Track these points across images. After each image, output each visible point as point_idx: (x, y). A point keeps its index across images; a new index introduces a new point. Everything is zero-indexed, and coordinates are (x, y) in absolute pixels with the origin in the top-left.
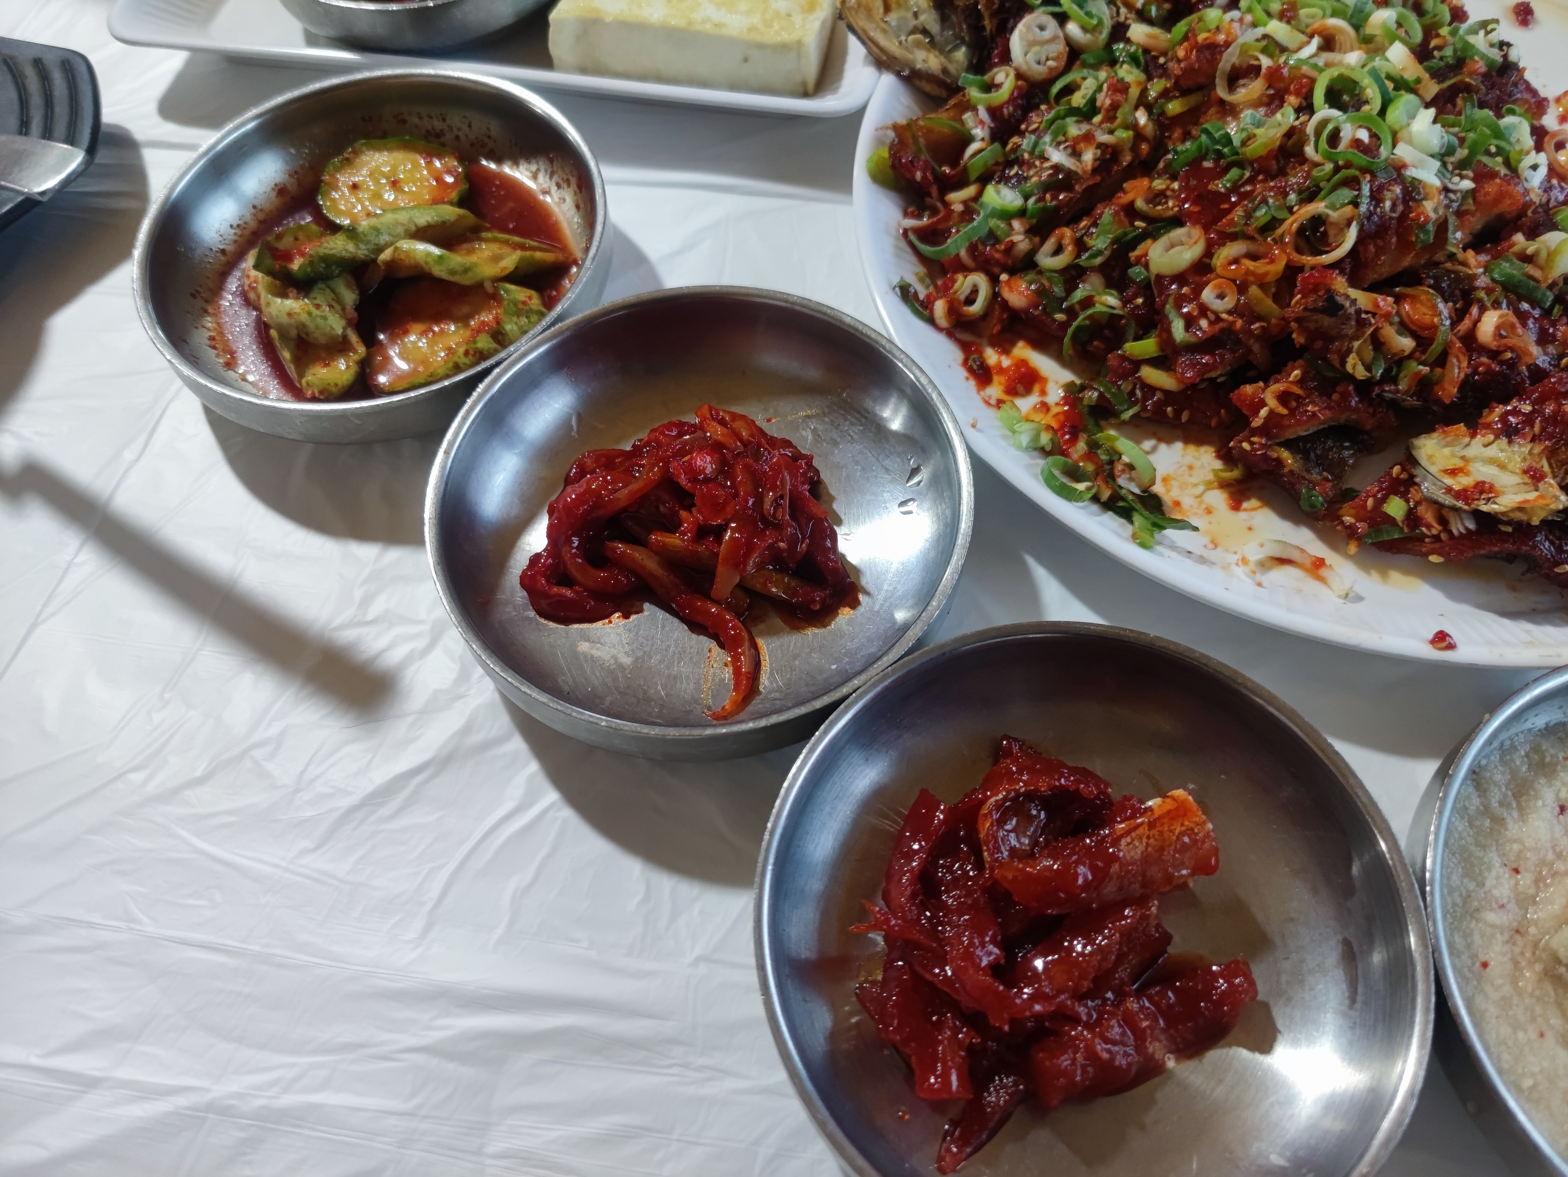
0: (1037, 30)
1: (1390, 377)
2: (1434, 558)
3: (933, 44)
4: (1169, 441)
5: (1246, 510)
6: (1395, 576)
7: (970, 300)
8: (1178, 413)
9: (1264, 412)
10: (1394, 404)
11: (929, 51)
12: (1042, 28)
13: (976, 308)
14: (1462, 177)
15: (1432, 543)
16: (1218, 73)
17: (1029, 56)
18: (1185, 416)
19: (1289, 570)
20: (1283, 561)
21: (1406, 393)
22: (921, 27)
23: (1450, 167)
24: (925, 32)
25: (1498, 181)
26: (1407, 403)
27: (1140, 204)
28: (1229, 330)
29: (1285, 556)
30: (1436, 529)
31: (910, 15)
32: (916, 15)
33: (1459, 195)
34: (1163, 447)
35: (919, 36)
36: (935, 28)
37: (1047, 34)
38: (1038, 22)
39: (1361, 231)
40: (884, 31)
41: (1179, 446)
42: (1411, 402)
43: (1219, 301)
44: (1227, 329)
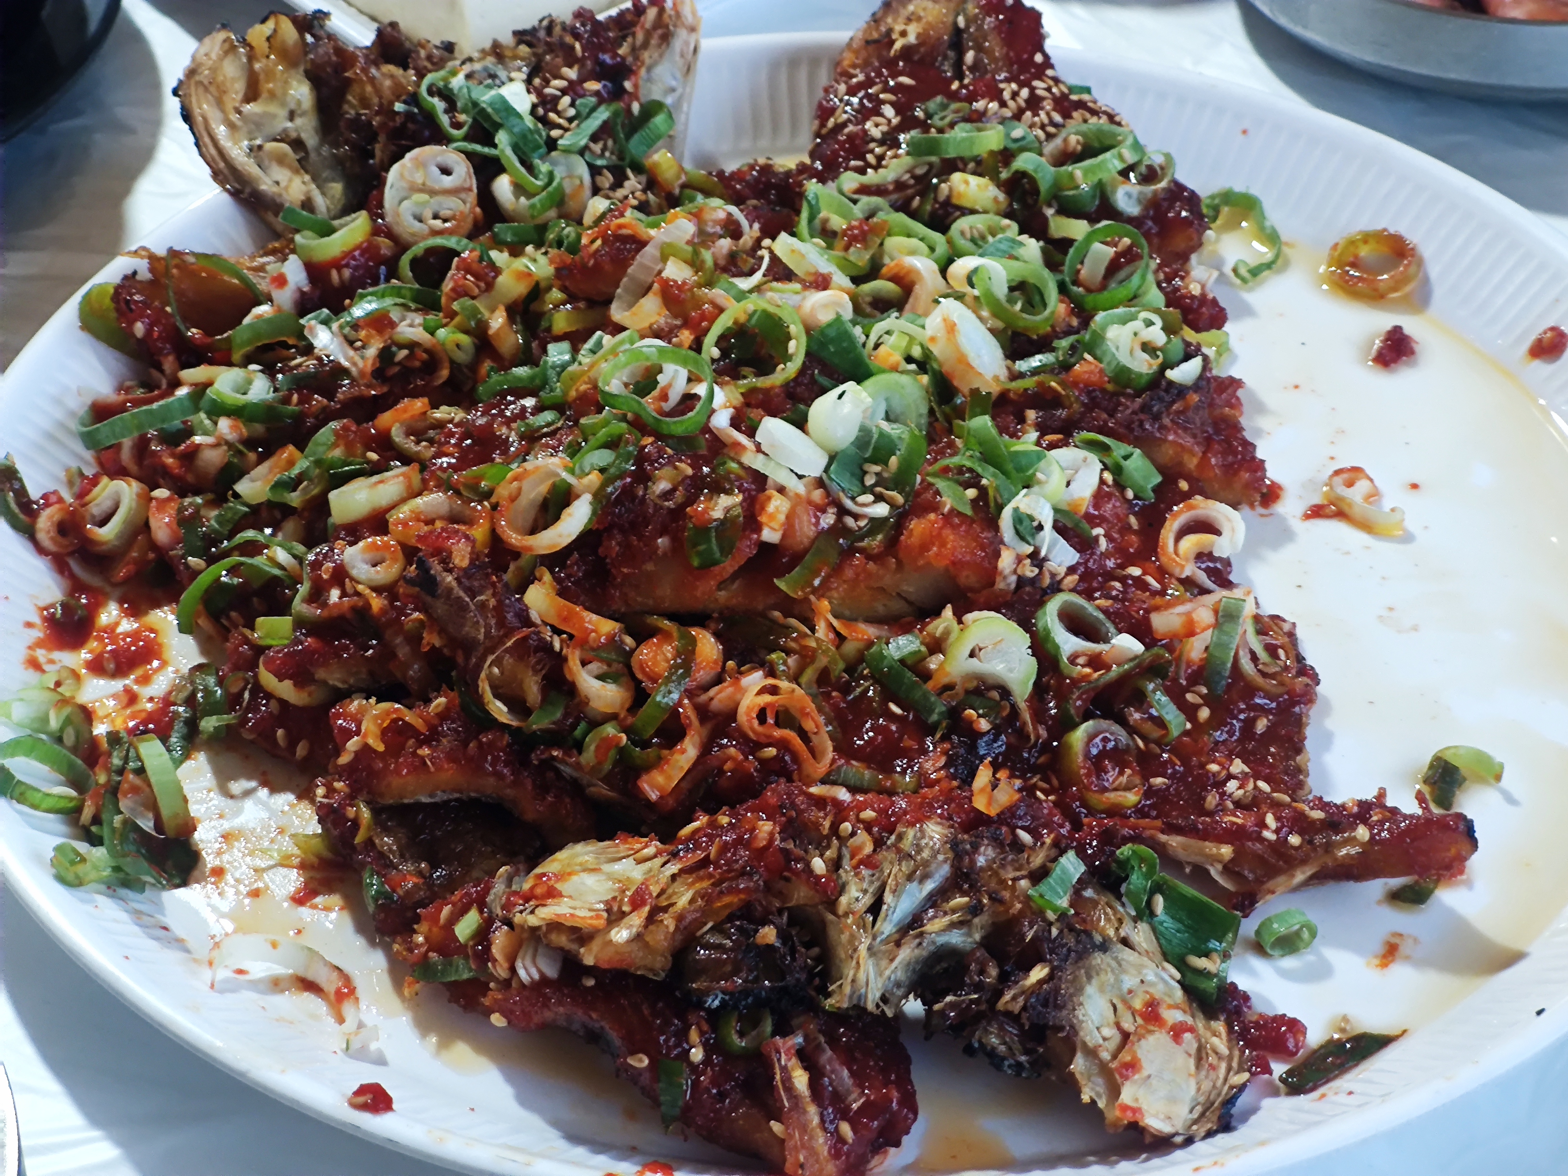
0: (437, 171)
1: (566, 738)
2: (497, 1020)
3: (303, 164)
4: (274, 789)
5: (315, 907)
6: (462, 1050)
7: (105, 518)
8: (292, 744)
10: (576, 788)
11: (296, 172)
12: (446, 171)
14: (879, 498)
16: (625, 280)
17: (406, 203)
18: (301, 750)
19: (309, 1000)
20: (309, 985)
21: (593, 771)
22: (294, 135)
23: (870, 481)
24: (297, 144)
25: (932, 516)
26: (592, 789)
29: (311, 974)
31: (283, 113)
32: (292, 116)
33: (862, 523)
34: (263, 793)
35: (285, 147)
36: (311, 139)
37: (447, 181)
38: (439, 159)
40: (231, 126)
42: (601, 790)
43: (366, 567)
44: (362, 611)
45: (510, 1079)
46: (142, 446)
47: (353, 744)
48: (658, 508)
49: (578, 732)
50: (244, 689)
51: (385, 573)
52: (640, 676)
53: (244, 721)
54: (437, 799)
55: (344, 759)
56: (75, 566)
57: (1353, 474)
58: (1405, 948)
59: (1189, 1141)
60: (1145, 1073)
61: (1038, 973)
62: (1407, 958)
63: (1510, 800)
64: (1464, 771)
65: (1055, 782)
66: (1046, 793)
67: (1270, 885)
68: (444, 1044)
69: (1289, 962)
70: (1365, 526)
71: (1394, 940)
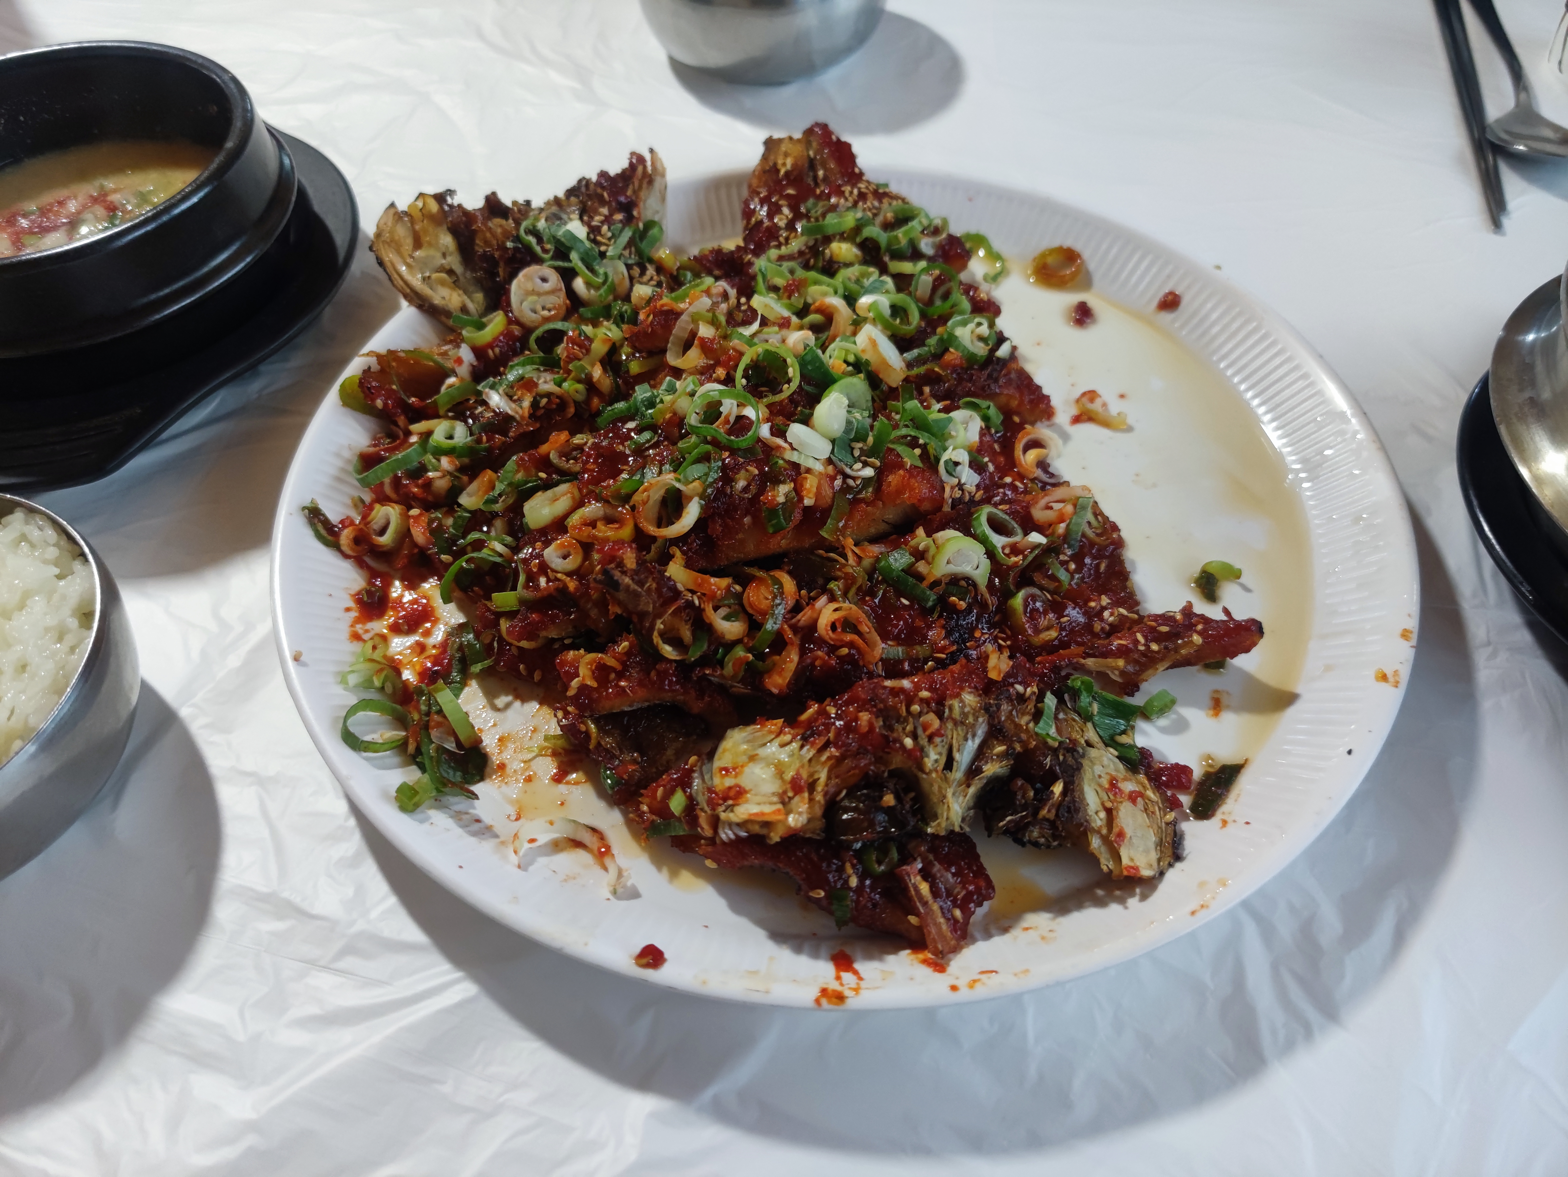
0: (539, 281)
1: (711, 660)
2: (709, 863)
3: (456, 284)
4: (524, 700)
5: (568, 783)
7: (382, 532)
8: (531, 673)
10: (722, 689)
11: (453, 289)
12: (544, 280)
13: (385, 539)
14: (866, 464)
15: (707, 845)
16: (671, 338)
17: (525, 304)
18: (537, 676)
19: (580, 854)
20: (578, 844)
21: (733, 678)
22: (448, 267)
23: (857, 453)
24: (450, 272)
25: (901, 472)
26: (734, 689)
27: (553, 456)
29: (578, 837)
30: (708, 831)
31: (438, 255)
32: (444, 255)
33: (858, 482)
34: (517, 704)
35: (444, 275)
36: (458, 269)
37: (547, 286)
38: (540, 274)
39: (704, 509)
40: (409, 266)
41: (534, 706)
42: (739, 688)
43: (560, 561)
44: (563, 590)
45: (722, 892)
46: (396, 482)
47: (575, 683)
48: (742, 499)
49: (719, 656)
50: (493, 640)
51: (572, 563)
52: (750, 611)
53: (497, 662)
54: (635, 708)
55: (571, 693)
56: (367, 559)
57: (1091, 395)
58: (1225, 700)
59: (1162, 874)
60: (1128, 836)
61: (1058, 789)
62: (1228, 707)
63: (1247, 590)
64: (1217, 576)
65: (1009, 633)
66: (1004, 640)
67: (1144, 676)
68: (674, 874)
69: (1163, 722)
70: (1106, 423)
71: (1216, 696)
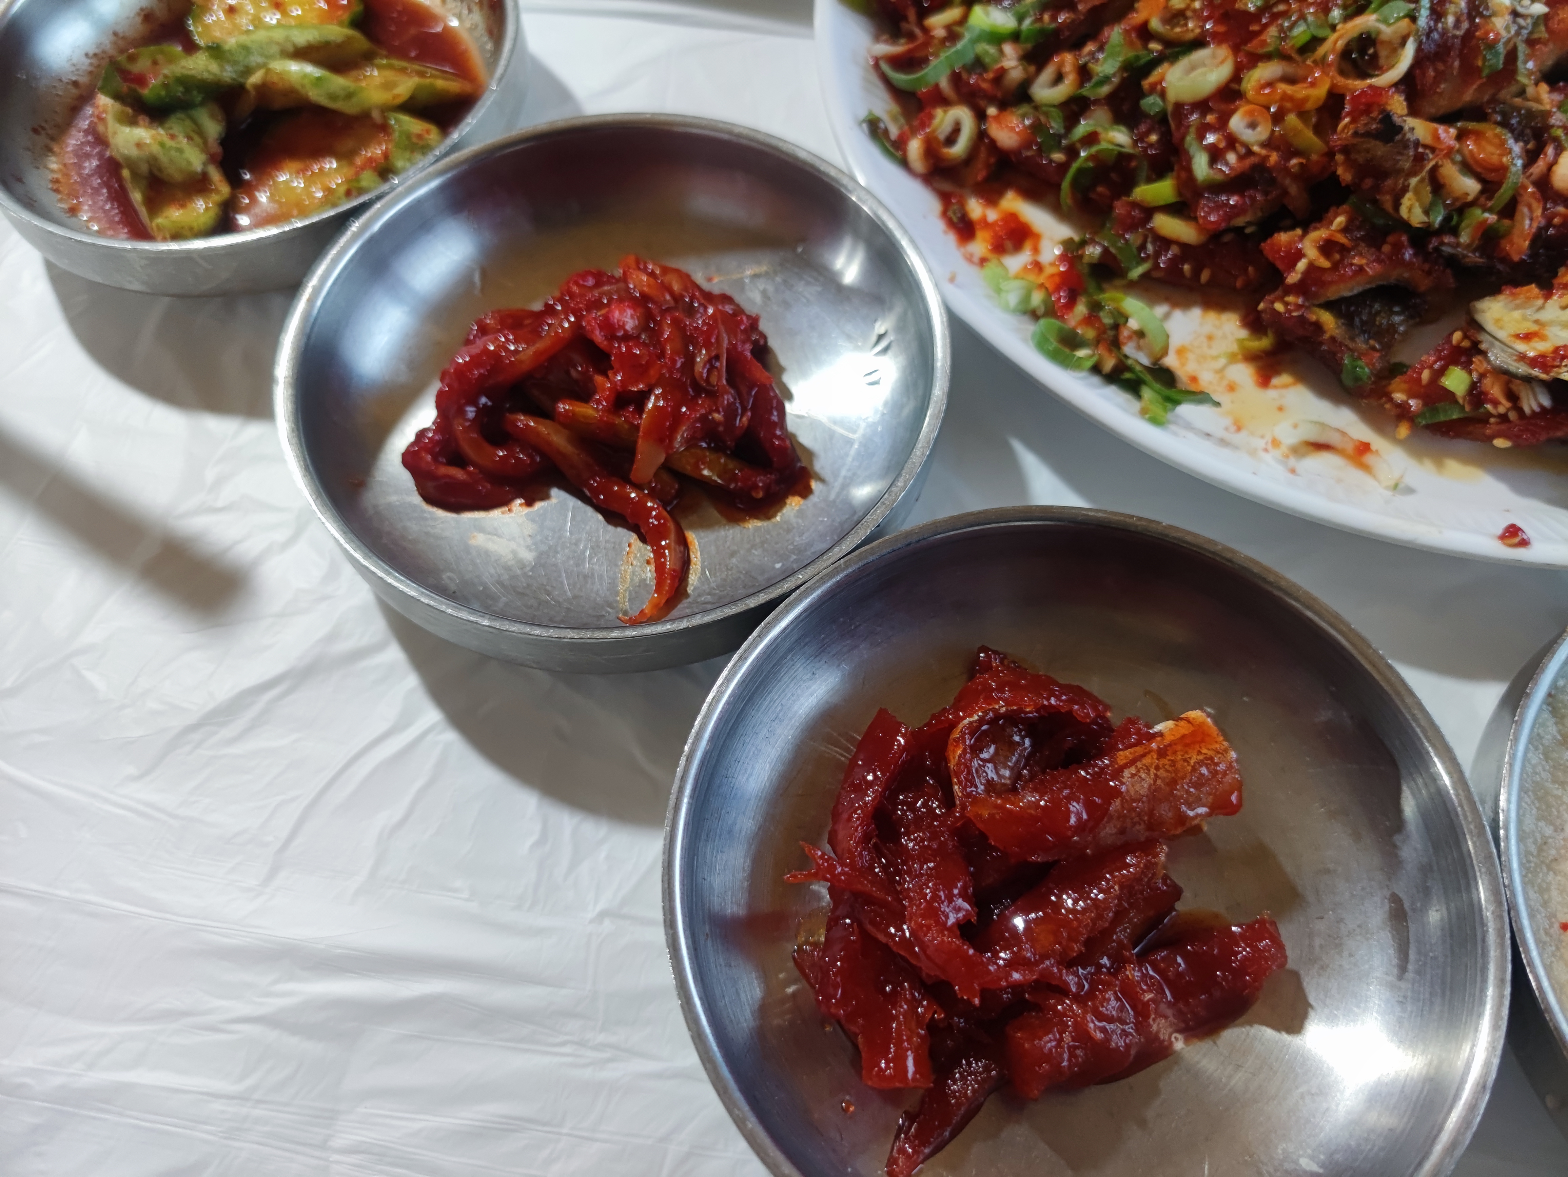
1: (1450, 227)
2: (1500, 443)
5: (1275, 387)
6: (1452, 465)
7: (951, 140)
9: (1302, 265)
13: (959, 149)
15: (1497, 424)
19: (1327, 457)
20: (1320, 447)
21: (1468, 247)
26: (1467, 260)
27: (1155, 24)
28: (1261, 167)
29: (1322, 439)
30: (1504, 406)
33: (1528, 21)
39: (1419, 50)
41: (1196, 313)
42: (1474, 258)
43: (1249, 132)
44: (1259, 165)
46: (956, 79)
48: (1455, 37)
49: (1454, 222)
52: (1479, 170)
53: (1155, 264)
54: (1355, 292)
55: (1293, 278)
68: (1439, 463)
